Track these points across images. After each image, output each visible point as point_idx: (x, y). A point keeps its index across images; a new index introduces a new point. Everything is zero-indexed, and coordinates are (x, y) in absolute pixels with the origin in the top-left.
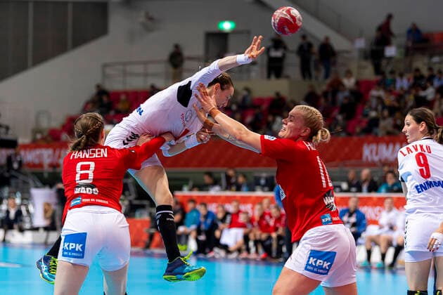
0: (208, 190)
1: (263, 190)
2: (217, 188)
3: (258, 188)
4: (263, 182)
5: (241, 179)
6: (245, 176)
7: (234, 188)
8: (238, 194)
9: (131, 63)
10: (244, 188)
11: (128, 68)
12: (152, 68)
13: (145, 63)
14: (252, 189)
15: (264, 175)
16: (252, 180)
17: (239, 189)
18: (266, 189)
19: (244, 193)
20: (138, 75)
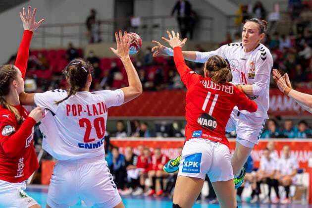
0: (115, 136)
1: (163, 136)
2: (124, 134)
3: (159, 134)
4: (163, 129)
5: (143, 127)
6: (146, 124)
7: (137, 134)
8: (142, 139)
9: (50, 26)
10: (147, 134)
11: (48, 30)
12: (67, 30)
13: (62, 26)
14: (153, 135)
15: (164, 123)
16: (154, 127)
17: (142, 134)
18: (166, 135)
19: (147, 139)
20: (56, 36)
